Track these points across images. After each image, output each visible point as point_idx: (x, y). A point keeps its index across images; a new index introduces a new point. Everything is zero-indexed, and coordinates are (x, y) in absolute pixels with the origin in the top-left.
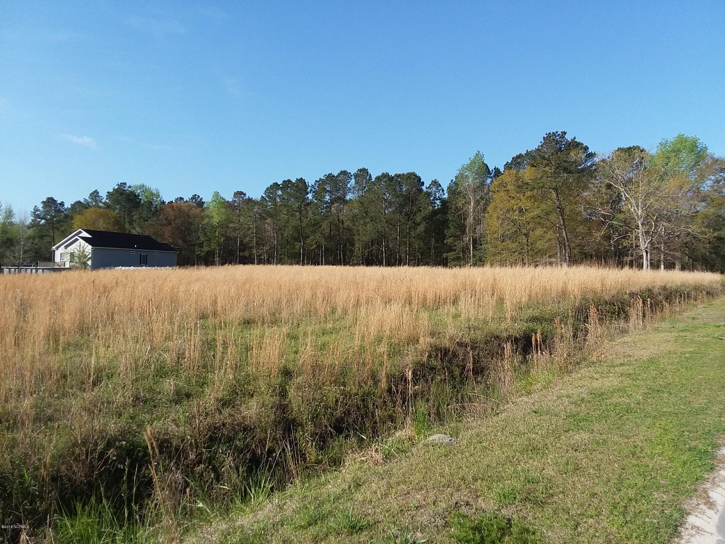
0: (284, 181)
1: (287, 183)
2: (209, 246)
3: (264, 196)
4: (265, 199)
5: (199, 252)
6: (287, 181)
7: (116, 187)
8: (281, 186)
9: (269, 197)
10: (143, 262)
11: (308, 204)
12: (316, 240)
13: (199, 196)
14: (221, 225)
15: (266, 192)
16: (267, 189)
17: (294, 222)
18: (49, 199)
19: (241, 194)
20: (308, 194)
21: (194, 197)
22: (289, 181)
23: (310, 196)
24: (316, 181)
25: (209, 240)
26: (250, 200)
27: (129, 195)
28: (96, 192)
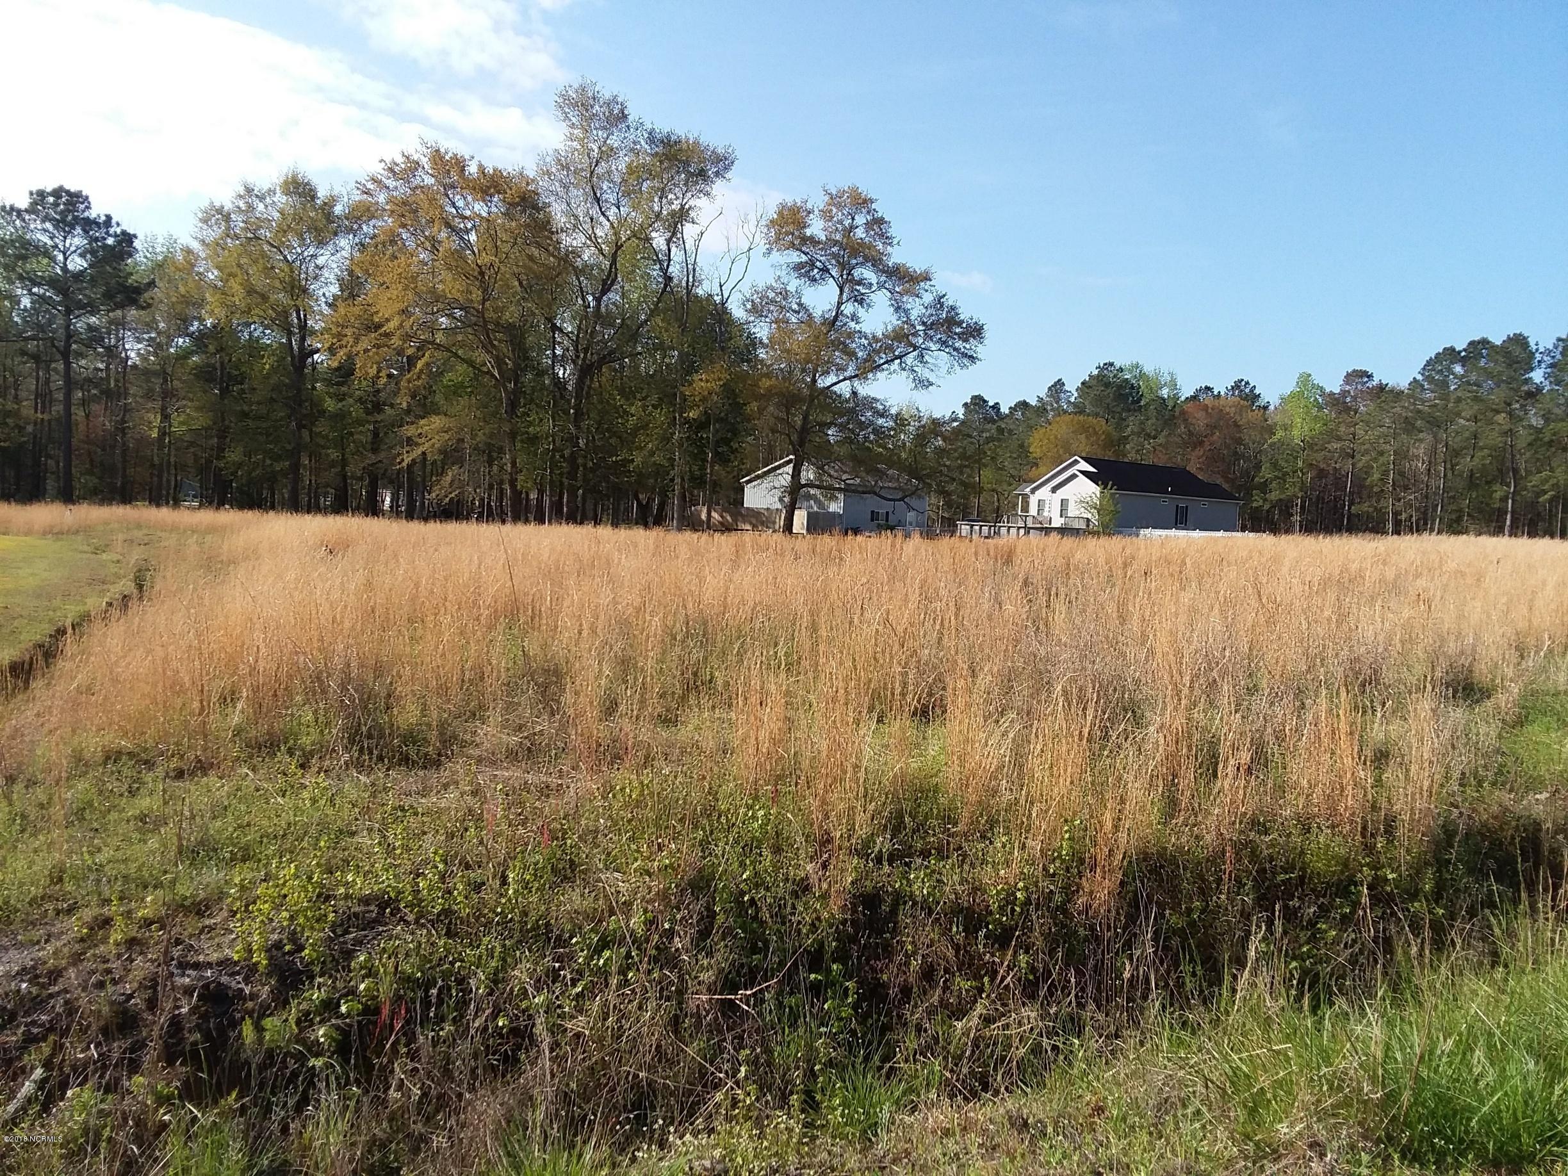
0: (1472, 343)
1: (1479, 347)
2: (1283, 489)
3: (1419, 377)
4: (1422, 386)
5: (1261, 503)
6: (1479, 342)
7: (1096, 372)
8: (1463, 354)
9: (1429, 379)
10: (1181, 520)
11: (1530, 395)
12: (1555, 481)
13: (1247, 383)
14: (1310, 445)
15: (1424, 369)
16: (1428, 363)
17: (1492, 437)
18: (974, 398)
19: (1361, 377)
20: (1532, 369)
21: (1237, 385)
22: (1484, 342)
23: (1537, 376)
24: (1559, 340)
25: (1283, 478)
26: (1382, 388)
27: (1120, 387)
28: (1059, 383)
